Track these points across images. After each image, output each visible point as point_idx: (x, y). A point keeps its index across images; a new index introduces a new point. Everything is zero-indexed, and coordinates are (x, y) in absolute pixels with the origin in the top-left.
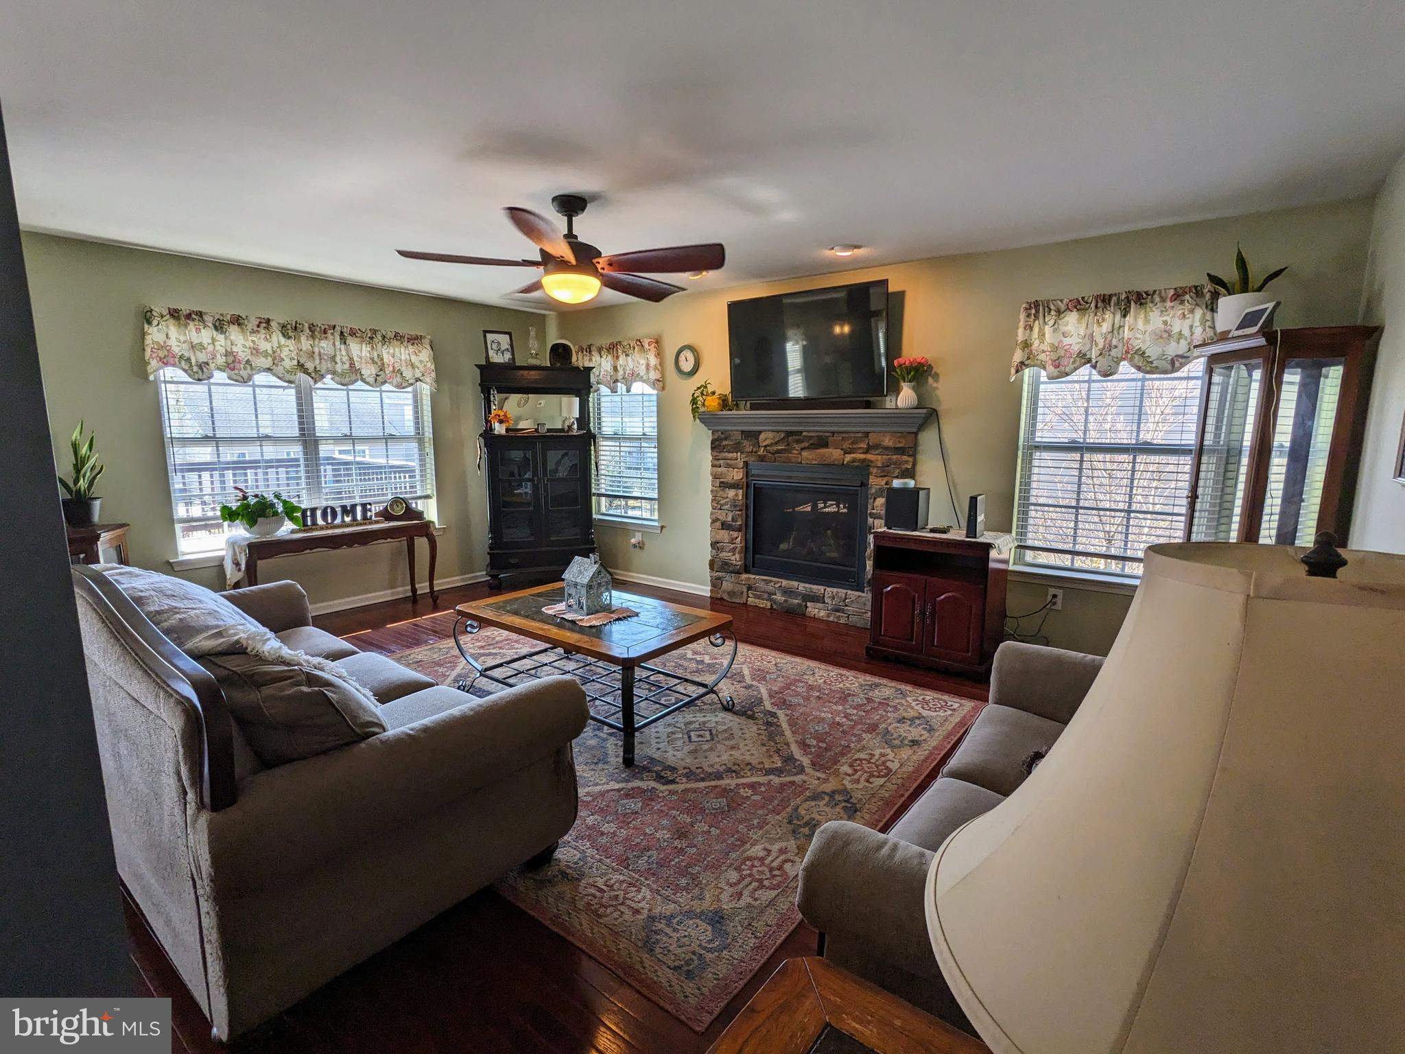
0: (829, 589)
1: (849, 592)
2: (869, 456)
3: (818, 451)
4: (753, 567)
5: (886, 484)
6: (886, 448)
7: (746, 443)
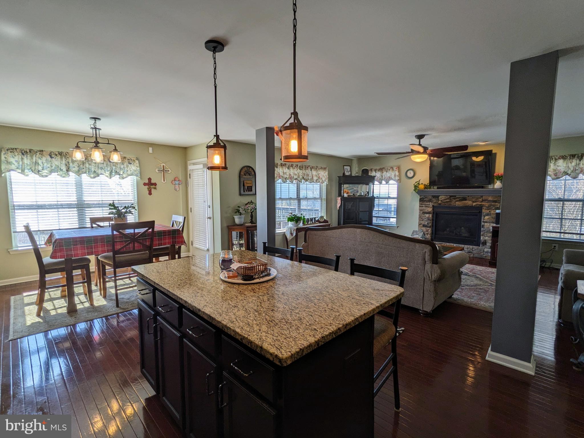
0: (465, 246)
1: (474, 246)
2: (483, 203)
3: (462, 202)
4: (435, 239)
5: (489, 212)
6: (490, 201)
7: (433, 199)
